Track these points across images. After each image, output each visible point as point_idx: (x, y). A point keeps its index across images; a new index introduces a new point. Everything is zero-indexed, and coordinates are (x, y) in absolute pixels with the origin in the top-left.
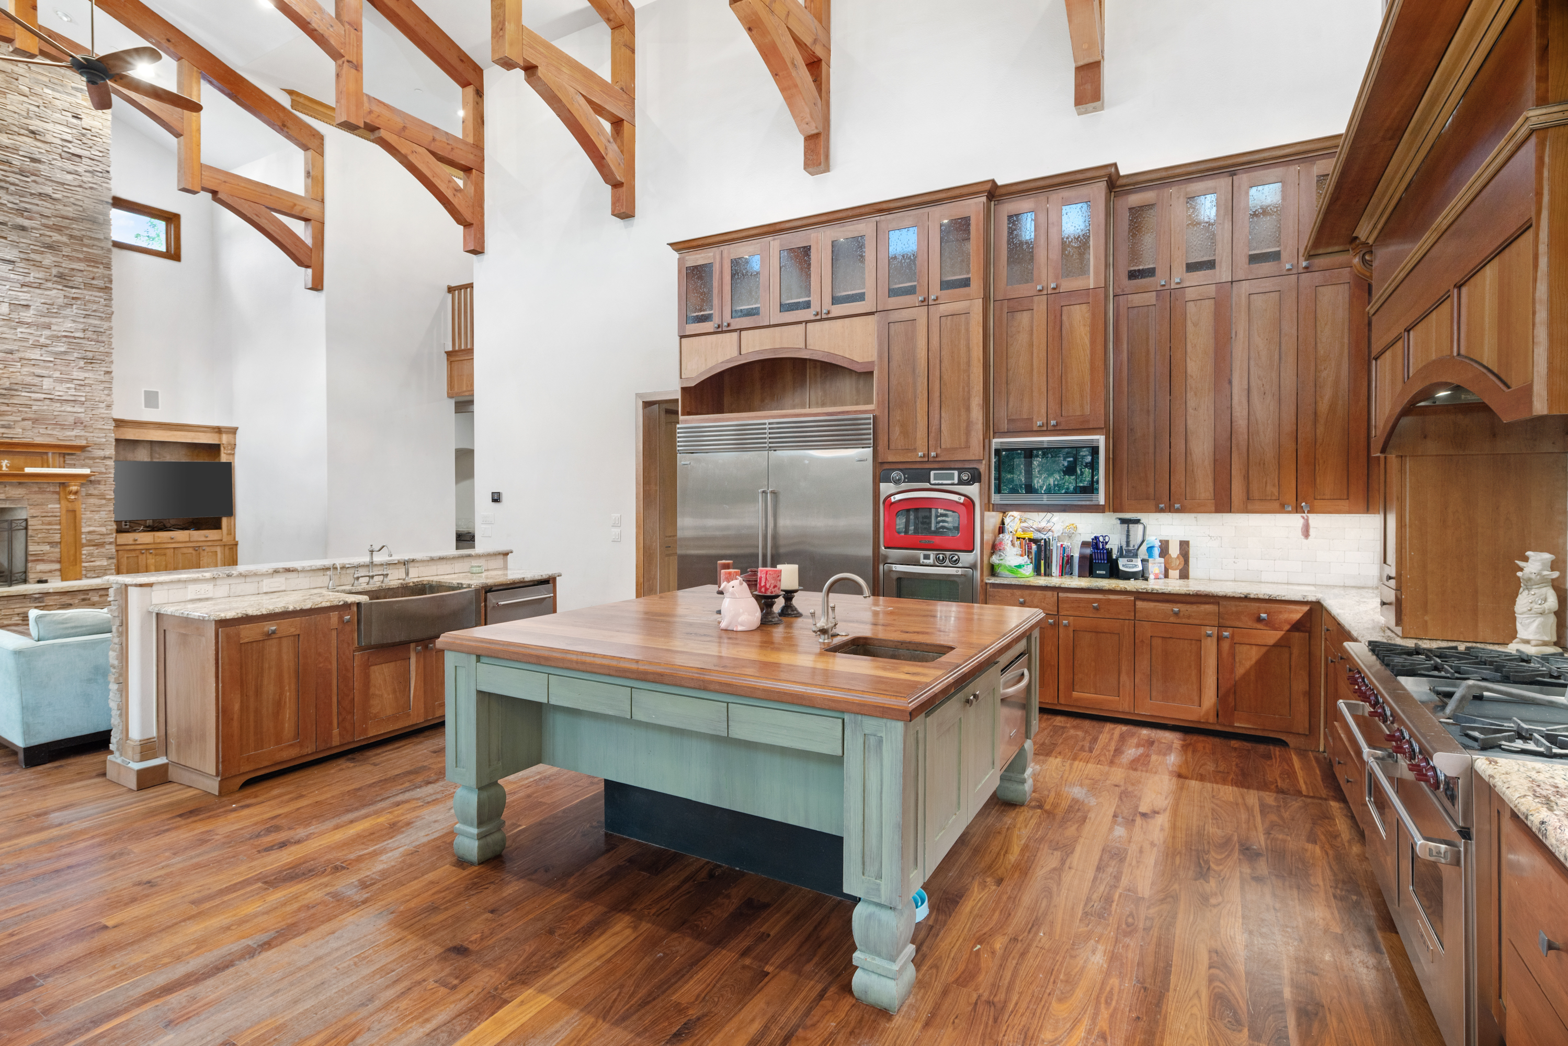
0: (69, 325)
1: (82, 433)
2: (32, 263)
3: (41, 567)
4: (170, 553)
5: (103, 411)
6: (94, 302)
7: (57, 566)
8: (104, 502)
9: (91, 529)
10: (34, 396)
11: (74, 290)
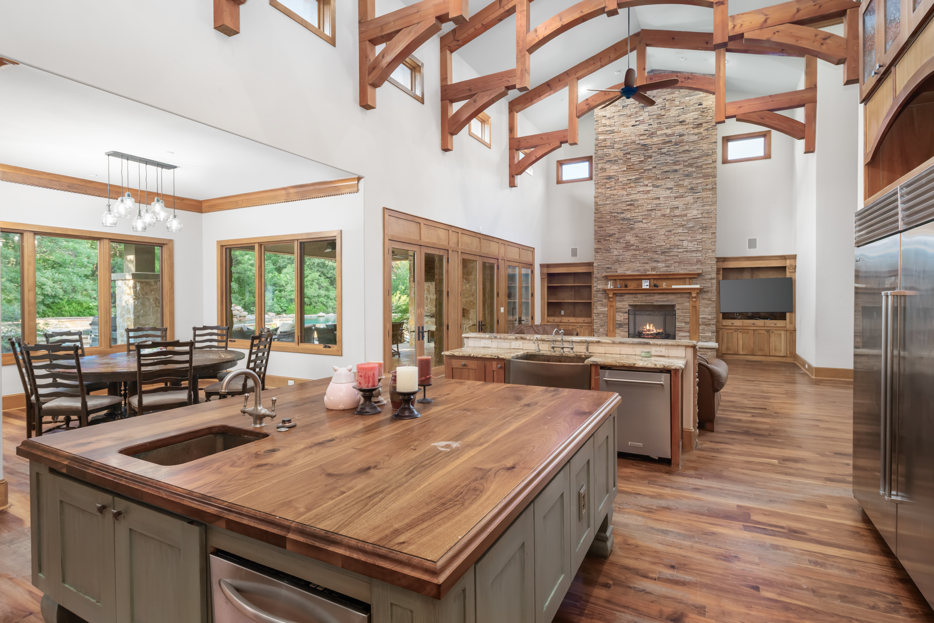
0: (695, 212)
1: (701, 267)
2: (679, 186)
3: (681, 334)
5: (711, 254)
6: (707, 197)
7: (688, 334)
8: (710, 302)
9: (704, 316)
10: (679, 250)
11: (698, 194)
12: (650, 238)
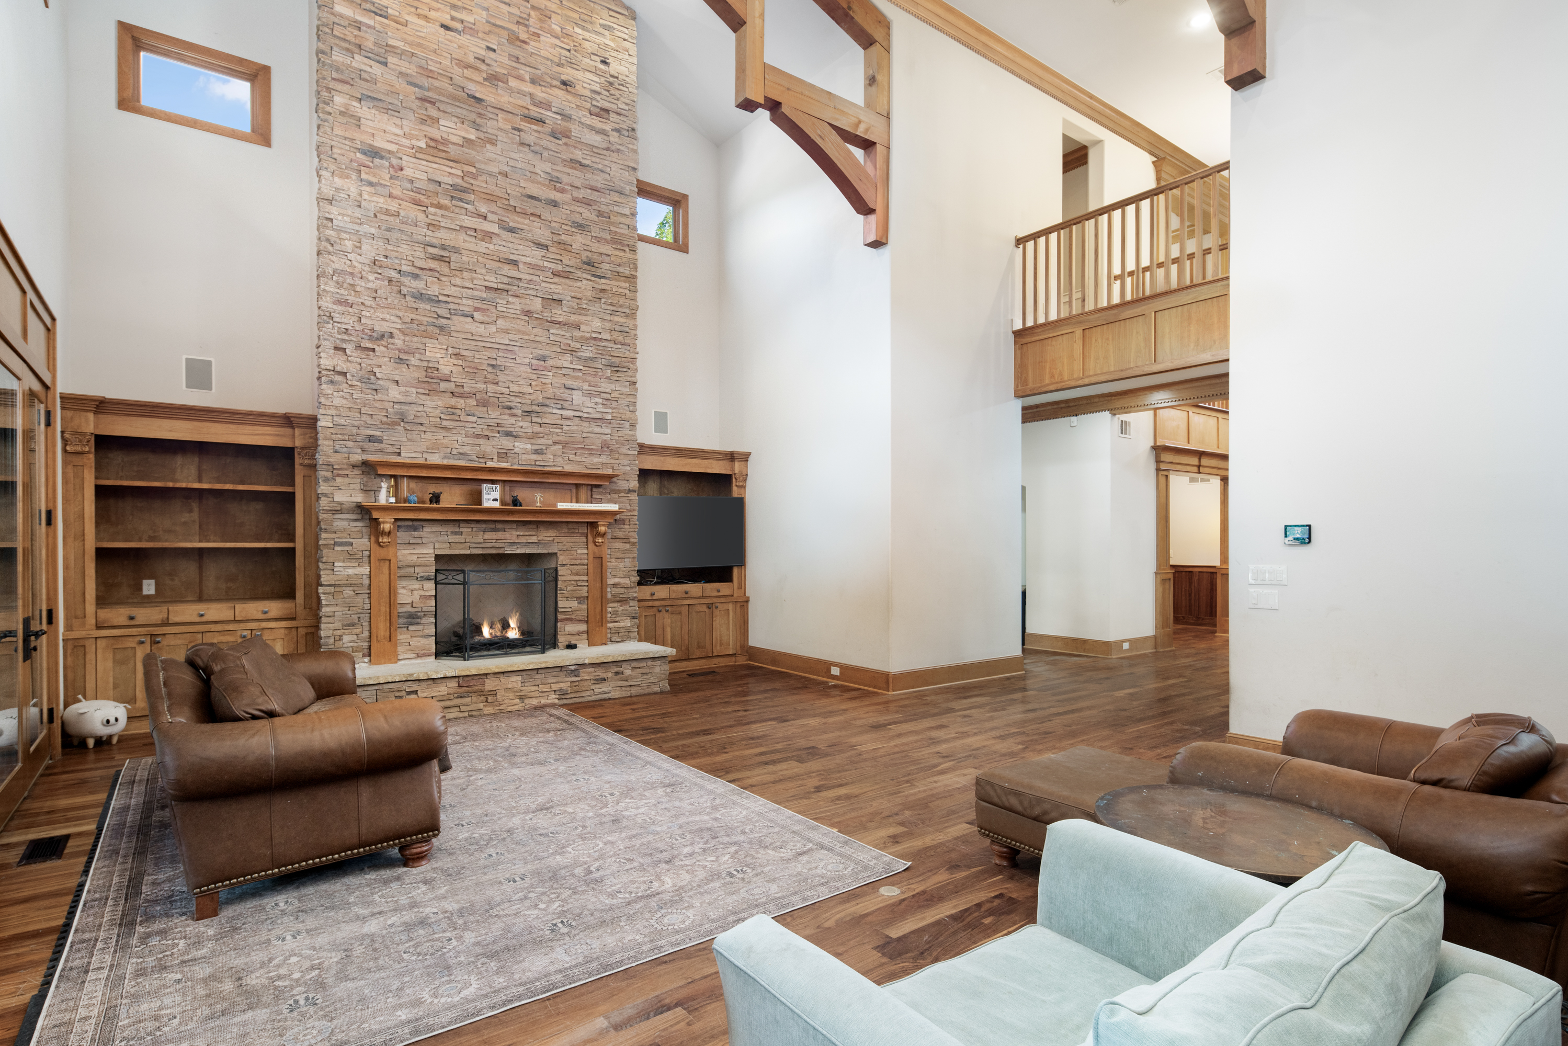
0: (597, 324)
1: (609, 460)
2: (563, 246)
3: (570, 628)
4: (685, 610)
5: (627, 432)
6: (620, 295)
7: (583, 627)
8: (628, 546)
9: (617, 580)
10: (564, 413)
11: (603, 281)
12: (493, 366)
